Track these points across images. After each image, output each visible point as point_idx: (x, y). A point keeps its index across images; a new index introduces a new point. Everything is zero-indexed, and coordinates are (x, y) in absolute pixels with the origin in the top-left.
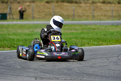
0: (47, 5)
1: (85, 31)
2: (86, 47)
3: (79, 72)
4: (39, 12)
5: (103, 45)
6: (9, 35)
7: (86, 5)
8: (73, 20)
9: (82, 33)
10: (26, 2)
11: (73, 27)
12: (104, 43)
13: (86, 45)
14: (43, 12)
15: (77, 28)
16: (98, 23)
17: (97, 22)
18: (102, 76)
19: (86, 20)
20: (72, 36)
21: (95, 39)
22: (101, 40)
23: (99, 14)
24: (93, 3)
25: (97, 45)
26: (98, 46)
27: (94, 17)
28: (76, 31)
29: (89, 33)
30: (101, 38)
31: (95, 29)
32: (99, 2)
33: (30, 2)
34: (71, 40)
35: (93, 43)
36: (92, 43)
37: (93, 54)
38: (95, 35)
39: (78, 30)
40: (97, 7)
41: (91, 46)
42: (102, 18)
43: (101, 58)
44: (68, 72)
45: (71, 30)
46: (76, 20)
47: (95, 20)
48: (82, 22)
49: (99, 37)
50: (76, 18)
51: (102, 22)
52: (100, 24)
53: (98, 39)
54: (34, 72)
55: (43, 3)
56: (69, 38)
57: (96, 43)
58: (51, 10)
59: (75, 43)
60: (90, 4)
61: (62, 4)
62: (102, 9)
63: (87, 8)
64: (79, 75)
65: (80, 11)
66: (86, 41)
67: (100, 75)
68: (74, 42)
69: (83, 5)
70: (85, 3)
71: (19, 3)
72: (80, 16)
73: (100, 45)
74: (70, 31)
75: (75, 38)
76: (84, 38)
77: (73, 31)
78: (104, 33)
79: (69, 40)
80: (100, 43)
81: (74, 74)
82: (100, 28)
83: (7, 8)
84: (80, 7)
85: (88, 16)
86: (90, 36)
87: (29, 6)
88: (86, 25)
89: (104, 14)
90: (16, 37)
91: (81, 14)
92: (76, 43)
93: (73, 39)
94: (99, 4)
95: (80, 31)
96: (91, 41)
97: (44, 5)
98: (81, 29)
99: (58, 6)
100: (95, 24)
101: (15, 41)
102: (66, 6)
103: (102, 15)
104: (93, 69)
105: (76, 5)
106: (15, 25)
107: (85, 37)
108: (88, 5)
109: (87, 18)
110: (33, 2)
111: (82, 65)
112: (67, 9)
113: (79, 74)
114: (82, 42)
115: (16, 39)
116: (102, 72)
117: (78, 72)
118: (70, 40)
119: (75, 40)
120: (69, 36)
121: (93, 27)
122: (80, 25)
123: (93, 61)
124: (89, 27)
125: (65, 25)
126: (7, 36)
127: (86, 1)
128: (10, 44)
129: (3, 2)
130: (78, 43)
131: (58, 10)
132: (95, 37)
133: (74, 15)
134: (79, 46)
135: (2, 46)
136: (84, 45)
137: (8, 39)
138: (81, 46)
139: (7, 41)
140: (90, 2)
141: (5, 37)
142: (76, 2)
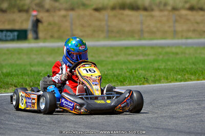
0: (97, 14)
1: (161, 57)
2: (162, 84)
3: (151, 126)
4: (83, 26)
5: (191, 80)
6: (31, 66)
7: (161, 14)
8: (140, 39)
9: (155, 61)
10: (60, 10)
11: (141, 51)
12: (193, 77)
13: (163, 80)
14: (90, 25)
15: (147, 52)
16: (183, 44)
17: (180, 41)
18: (189, 133)
19: (162, 38)
20: (139, 66)
21: (178, 70)
22: (187, 72)
23: (185, 27)
24: (175, 9)
25: (181, 81)
26: (182, 83)
27: (175, 34)
28: (146, 58)
29: (168, 60)
30: (187, 69)
31: (177, 54)
32: (183, 8)
33: (66, 10)
34: (137, 73)
35: (174, 78)
36: (172, 77)
37: (175, 96)
38: (177, 64)
39: (148, 55)
40: (180, 16)
41: (170, 82)
42: (190, 34)
43: (187, 102)
44: (131, 127)
45: (138, 55)
46: (145, 39)
47: (178, 39)
48: (155, 42)
49: (184, 67)
50: (146, 35)
51: (189, 41)
52: (186, 45)
53: (183, 70)
54: (75, 128)
55: (89, 11)
56: (133, 69)
57: (179, 77)
58: (103, 23)
59: (144, 78)
60: (170, 11)
61: (122, 11)
62: (188, 20)
63: (164, 19)
64: (151, 131)
65: (152, 24)
66: (162, 74)
67: (187, 131)
68: (141, 77)
69: (156, 13)
70: (161, 10)
71: (48, 11)
73: (186, 80)
74: (135, 58)
75: (144, 69)
76: (159, 69)
77: (141, 58)
78: (194, 60)
79: (133, 72)
80: (186, 77)
82: (187, 51)
83: (27, 20)
84: (152, 17)
85: (165, 32)
86: (170, 65)
87: (65, 16)
88: (162, 47)
89: (192, 28)
90: (43, 69)
91: (154, 29)
92: (146, 77)
93: (141, 71)
94: (184, 12)
95: (152, 57)
96: (170, 74)
97: (91, 15)
98: (155, 54)
99: (115, 16)
100: (178, 45)
101: (41, 76)
102: (127, 15)
103: (188, 31)
104: (174, 121)
105: (145, 13)
106: (41, 49)
107: (160, 67)
108: (166, 13)
109: (164, 35)
110: (72, 9)
111: (156, 115)
112: (130, 21)
113: (150, 129)
114: (155, 76)
115: (43, 72)
116: (189, 125)
118: (135, 72)
119: (143, 72)
120: (134, 66)
121: (174, 50)
122: (152, 47)
123: (174, 107)
124: (168, 50)
125: (127, 48)
126: (28, 68)
127: (162, 7)
128: (34, 80)
129: (20, 11)
130: (148, 78)
131: (114, 23)
132: (178, 67)
133: (142, 31)
134: (150, 82)
135: (20, 84)
136: (159, 81)
137: (30, 73)
138: (154, 82)
139: (28, 75)
140: (169, 8)
141: (25, 70)
142: (145, 9)
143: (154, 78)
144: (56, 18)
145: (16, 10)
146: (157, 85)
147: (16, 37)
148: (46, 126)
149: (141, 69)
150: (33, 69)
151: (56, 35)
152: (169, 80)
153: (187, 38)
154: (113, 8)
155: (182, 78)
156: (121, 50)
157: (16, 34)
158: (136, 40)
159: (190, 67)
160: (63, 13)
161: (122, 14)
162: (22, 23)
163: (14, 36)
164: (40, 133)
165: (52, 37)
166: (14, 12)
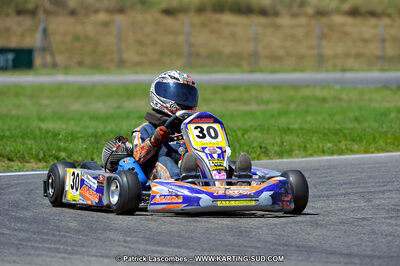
0: (168, 21)
1: (293, 106)
2: (296, 160)
3: (274, 241)
4: (141, 43)
5: (352, 152)
6: (42, 120)
7: (294, 22)
8: (252, 72)
9: (281, 114)
10: (96, 11)
11: (253, 93)
12: (355, 147)
13: (297, 152)
14: (155, 42)
15: (266, 96)
16: (336, 82)
17: (331, 75)
18: (349, 255)
19: (295, 70)
20: (250, 123)
21: (326, 131)
22: (345, 136)
23: (340, 49)
24: (321, 13)
25: (332, 154)
26: (335, 157)
27: (321, 61)
28: (263, 107)
29: (307, 112)
30: (345, 131)
31: (324, 100)
32: (338, 11)
33: (109, 11)
34: (246, 136)
35: (318, 147)
36: (315, 146)
37: (320, 183)
38: (324, 119)
39: (268, 103)
40: (331, 27)
41: (311, 155)
42: (350, 62)
43: (345, 195)
44: (236, 242)
45: (247, 102)
46: (261, 71)
47: (327, 71)
48: (281, 76)
49: (338, 127)
50: (264, 63)
51: (349, 75)
52: (343, 83)
53: (336, 132)
54: (125, 241)
55: (154, 14)
56: (240, 129)
57: (329, 145)
58: (181, 39)
59: (261, 147)
60: (310, 17)
61: (217, 16)
62: (346, 34)
63: (300, 32)
65: (275, 41)
66: (295, 139)
67: (345, 251)
68: (255, 144)
69: (284, 20)
70: (294, 16)
71: (73, 13)
72: (275, 58)
73: (341, 153)
74: (243, 108)
75: (263, 129)
76: (289, 129)
77: (253, 107)
78: (357, 113)
79: (240, 135)
80: (342, 145)
81: (256, 248)
82: (344, 96)
83: (33, 30)
84: (277, 27)
85: (301, 58)
86: (310, 123)
87: (106, 24)
88: (295, 86)
89: (354, 51)
90: (64, 126)
91: (281, 52)
92: (263, 145)
93: (254, 134)
94: (338, 19)
95: (276, 107)
96: (311, 140)
97: (157, 22)
98: (281, 101)
99: (204, 25)
100: (325, 84)
101: (60, 139)
102: (228, 24)
103: (347, 55)
104: (319, 231)
105: (262, 20)
106: (59, 87)
107: (291, 127)
108: (303, 20)
109: (300, 62)
110: (121, 11)
112: (233, 35)
113: (274, 247)
114: (283, 143)
115: (63, 133)
116: (349, 241)
117: (271, 242)
118: (243, 135)
119: (259, 135)
120: (240, 124)
121: (319, 93)
122: (277, 86)
123: (319, 204)
124: (307, 92)
125: (226, 87)
126: (35, 123)
127: (295, 9)
128: (45, 148)
129: (19, 12)
130: (268, 147)
131: (202, 38)
132: (327, 126)
133: (255, 56)
134: (272, 154)
135: (19, 155)
136: (289, 153)
137: (38, 133)
138: (280, 155)
139: (35, 139)
140: (310, 10)
141: (28, 127)
142: (263, 12)
143: (280, 146)
144: (90, 26)
145: (11, 10)
146: (285, 160)
147: (10, 63)
148: (70, 237)
149: (255, 129)
150: (44, 126)
151: (88, 60)
152: (310, 152)
153: (344, 70)
154: (201, 10)
155: (335, 148)
156: (215, 92)
157: (10, 56)
158: (243, 72)
159: (350, 125)
160: (102, 17)
161: (218, 21)
162: (23, 35)
163: (7, 61)
164: (58, 250)
165: (81, 64)
166: (7, 15)
